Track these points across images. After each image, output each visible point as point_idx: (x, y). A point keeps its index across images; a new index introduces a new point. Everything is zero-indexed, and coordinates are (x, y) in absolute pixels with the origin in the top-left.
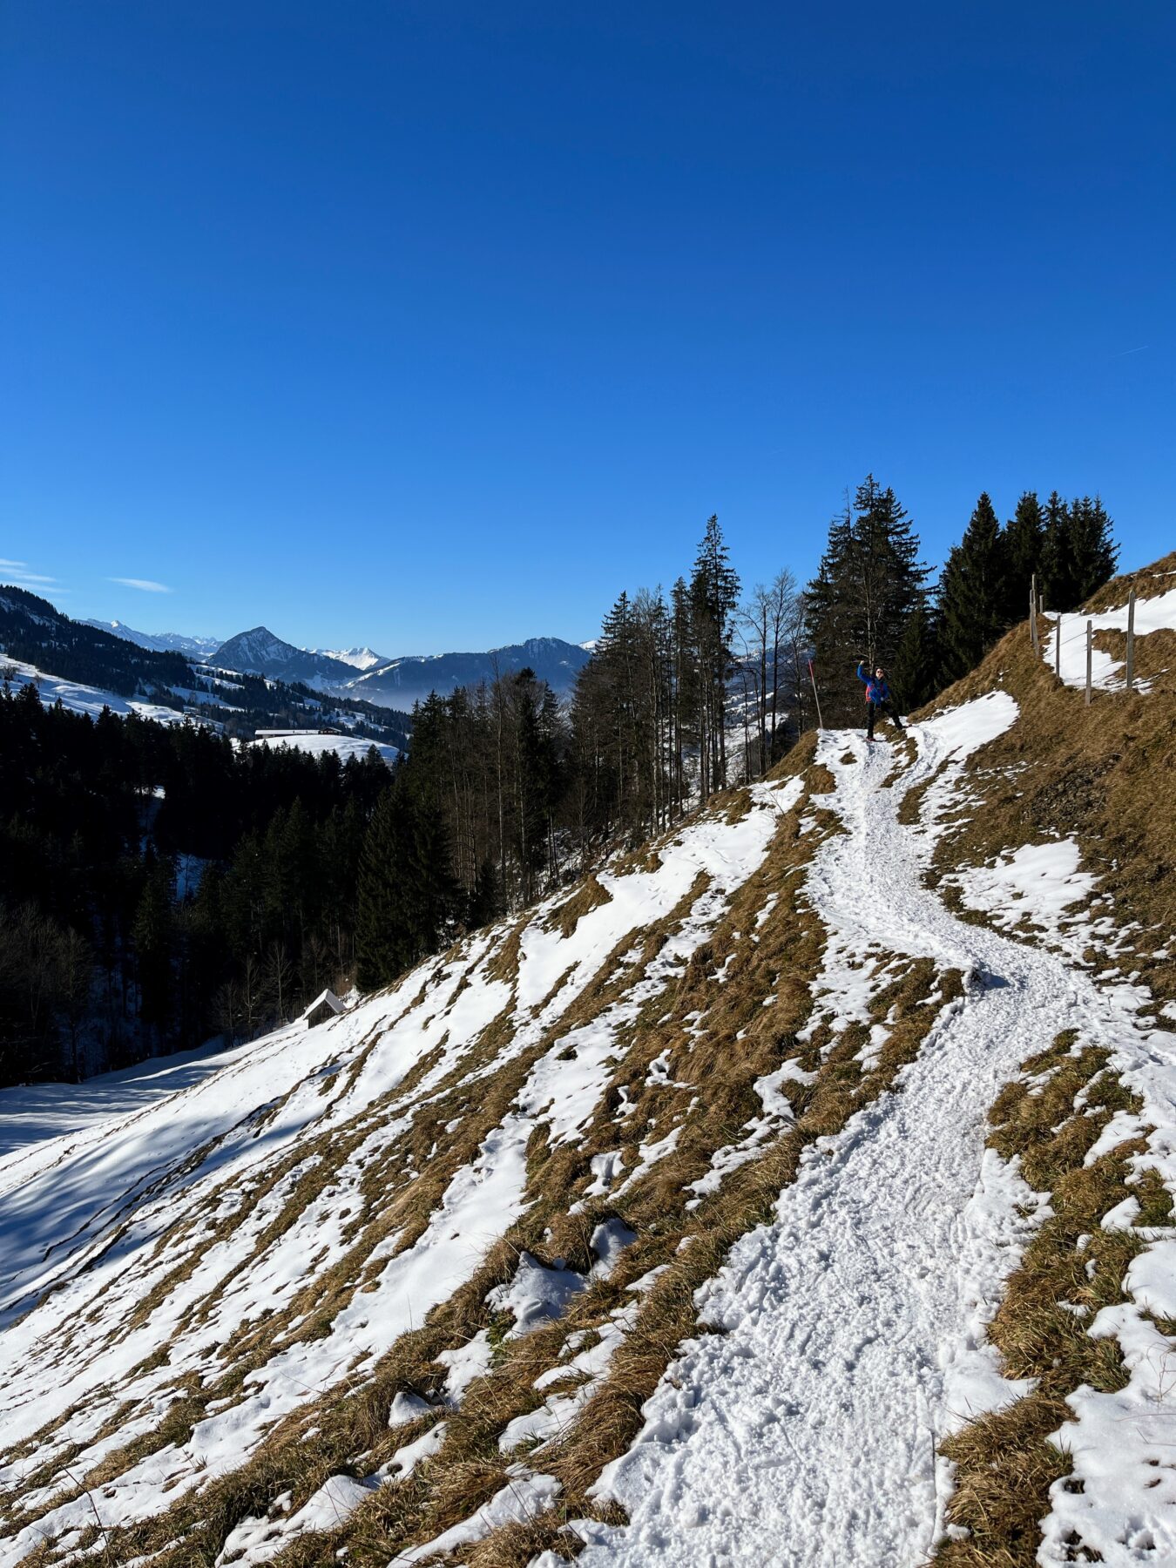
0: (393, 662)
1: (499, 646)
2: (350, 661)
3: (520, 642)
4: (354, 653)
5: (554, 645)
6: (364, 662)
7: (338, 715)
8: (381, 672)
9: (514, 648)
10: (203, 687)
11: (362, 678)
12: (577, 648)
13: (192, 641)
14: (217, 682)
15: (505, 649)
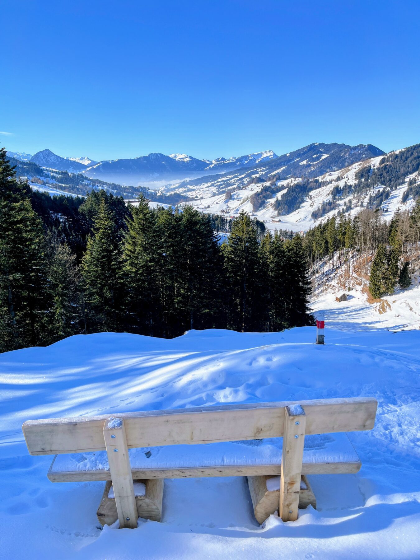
0: (99, 163)
1: (139, 156)
2: (81, 162)
3: (147, 154)
4: (82, 159)
5: (159, 156)
6: (86, 162)
7: (98, 186)
8: (95, 167)
9: (144, 157)
10: (48, 176)
11: (88, 169)
12: (168, 157)
13: (16, 154)
14: (52, 174)
15: (141, 158)
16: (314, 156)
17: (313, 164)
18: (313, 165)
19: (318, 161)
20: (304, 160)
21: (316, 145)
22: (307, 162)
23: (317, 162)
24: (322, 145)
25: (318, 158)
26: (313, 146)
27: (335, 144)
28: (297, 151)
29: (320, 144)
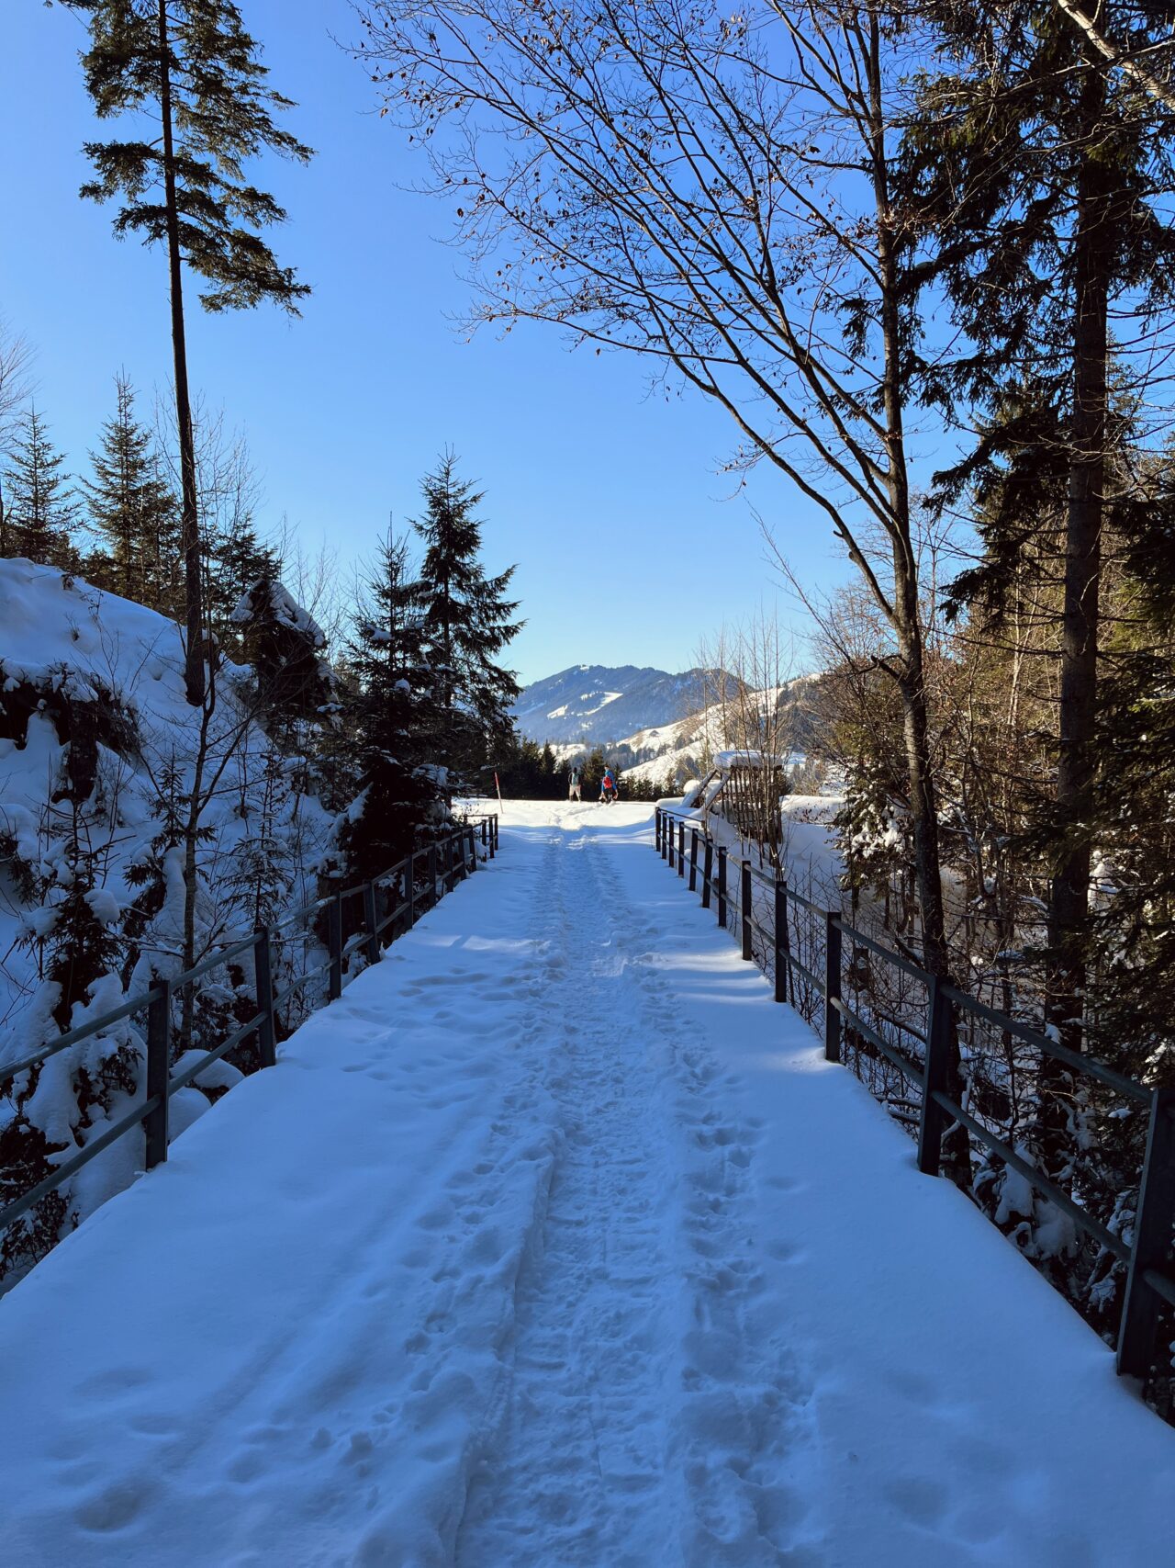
16: (584, 697)
17: (584, 716)
18: (586, 719)
19: (593, 708)
20: (560, 706)
21: (583, 671)
22: (567, 711)
23: (593, 711)
24: (598, 671)
25: (594, 701)
26: (575, 673)
27: (630, 669)
28: (537, 684)
29: (591, 667)
